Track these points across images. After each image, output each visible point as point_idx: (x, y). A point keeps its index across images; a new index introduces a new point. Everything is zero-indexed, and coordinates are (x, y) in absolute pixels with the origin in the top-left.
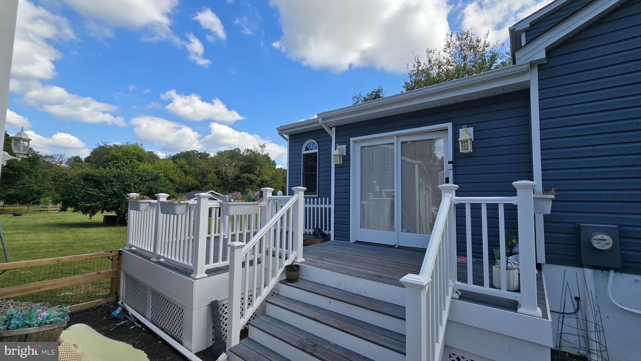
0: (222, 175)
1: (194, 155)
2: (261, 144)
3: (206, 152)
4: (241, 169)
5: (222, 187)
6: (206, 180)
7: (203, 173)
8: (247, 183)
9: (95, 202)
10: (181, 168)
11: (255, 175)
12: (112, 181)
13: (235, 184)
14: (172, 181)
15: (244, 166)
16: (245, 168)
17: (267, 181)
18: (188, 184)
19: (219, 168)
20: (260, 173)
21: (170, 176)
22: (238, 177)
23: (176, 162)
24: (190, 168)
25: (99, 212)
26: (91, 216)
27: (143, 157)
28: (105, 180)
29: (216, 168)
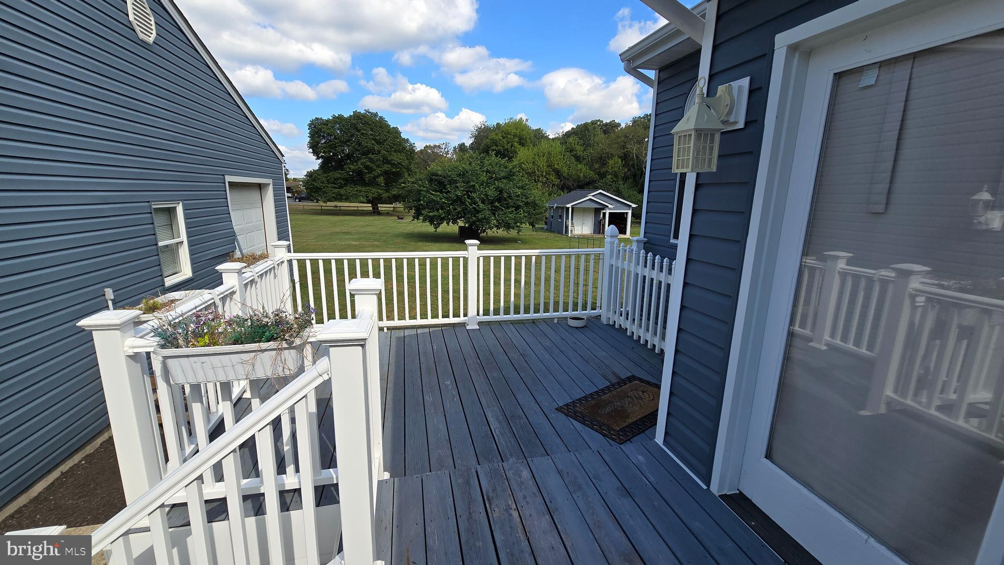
0: (633, 159)
1: (594, 128)
3: (614, 121)
5: (631, 180)
6: (604, 169)
7: (601, 158)
9: (438, 210)
10: (571, 151)
12: (456, 182)
14: (558, 173)
18: (579, 177)
19: (627, 148)
21: (556, 165)
23: (566, 142)
24: (585, 150)
25: (445, 223)
26: (436, 228)
27: (526, 138)
28: (449, 181)
29: (624, 147)
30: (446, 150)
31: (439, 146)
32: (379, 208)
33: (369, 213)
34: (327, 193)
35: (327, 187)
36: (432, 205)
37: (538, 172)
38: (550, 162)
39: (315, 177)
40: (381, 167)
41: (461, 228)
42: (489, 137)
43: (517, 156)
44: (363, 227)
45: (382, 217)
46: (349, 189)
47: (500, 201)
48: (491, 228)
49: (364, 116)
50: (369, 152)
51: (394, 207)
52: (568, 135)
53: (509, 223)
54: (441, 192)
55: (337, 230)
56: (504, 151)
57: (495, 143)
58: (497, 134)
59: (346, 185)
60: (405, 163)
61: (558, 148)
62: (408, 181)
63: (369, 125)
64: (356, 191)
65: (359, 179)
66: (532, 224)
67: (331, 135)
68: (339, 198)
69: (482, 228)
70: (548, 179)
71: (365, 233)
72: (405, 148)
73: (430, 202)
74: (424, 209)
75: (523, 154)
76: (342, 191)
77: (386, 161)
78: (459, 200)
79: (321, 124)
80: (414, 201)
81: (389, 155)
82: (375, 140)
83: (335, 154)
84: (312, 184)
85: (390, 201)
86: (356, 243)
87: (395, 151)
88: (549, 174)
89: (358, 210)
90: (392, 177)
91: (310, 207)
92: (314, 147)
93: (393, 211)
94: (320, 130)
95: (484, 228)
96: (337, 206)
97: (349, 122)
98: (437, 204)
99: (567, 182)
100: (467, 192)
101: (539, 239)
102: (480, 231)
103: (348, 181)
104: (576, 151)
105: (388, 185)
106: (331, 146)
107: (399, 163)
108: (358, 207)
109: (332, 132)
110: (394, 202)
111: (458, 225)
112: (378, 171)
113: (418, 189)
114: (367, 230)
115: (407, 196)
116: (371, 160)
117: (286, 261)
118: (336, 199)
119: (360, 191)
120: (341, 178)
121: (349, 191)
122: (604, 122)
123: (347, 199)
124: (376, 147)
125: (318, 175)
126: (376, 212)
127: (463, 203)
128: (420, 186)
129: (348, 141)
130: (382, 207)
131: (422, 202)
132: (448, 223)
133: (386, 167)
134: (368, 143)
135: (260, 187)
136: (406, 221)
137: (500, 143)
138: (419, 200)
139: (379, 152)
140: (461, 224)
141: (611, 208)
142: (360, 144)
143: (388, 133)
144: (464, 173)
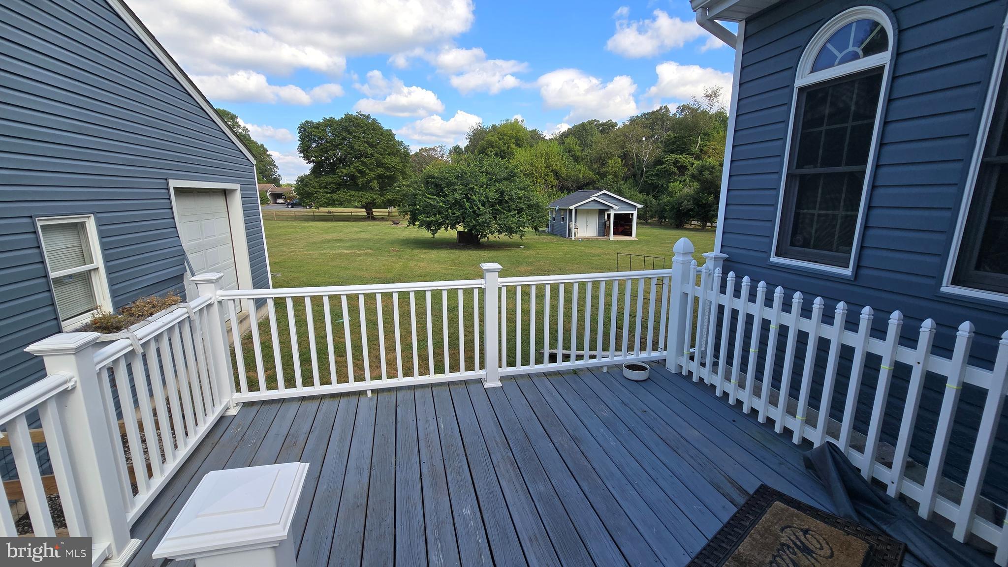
0: (632, 159)
1: (592, 128)
2: (708, 90)
3: (611, 120)
4: (666, 146)
5: (631, 180)
6: (604, 169)
7: (601, 158)
8: (673, 173)
9: (435, 215)
10: (569, 152)
11: (693, 154)
12: (454, 184)
13: (652, 174)
14: (556, 174)
15: (672, 139)
16: (674, 143)
17: (713, 167)
18: (578, 178)
19: (627, 148)
20: (701, 150)
21: (554, 165)
22: (659, 162)
23: (564, 143)
24: (583, 150)
25: (443, 229)
26: (433, 234)
27: (523, 139)
28: (447, 183)
29: (623, 147)
30: (442, 153)
31: (434, 149)
32: (374, 213)
33: (364, 218)
34: (318, 199)
35: (319, 192)
36: (429, 209)
37: (536, 173)
38: (548, 162)
39: (307, 182)
40: (374, 171)
41: (460, 233)
42: (486, 139)
43: (513, 158)
44: (357, 233)
45: (377, 222)
46: (342, 194)
47: (500, 205)
48: (492, 233)
49: (356, 118)
50: (362, 155)
51: (389, 212)
52: (565, 135)
53: (512, 228)
54: (438, 195)
55: (329, 237)
56: (500, 153)
57: (491, 144)
58: (492, 136)
59: (338, 189)
60: (399, 166)
61: (557, 148)
62: (403, 185)
63: (362, 128)
64: (348, 196)
65: (352, 183)
66: (536, 229)
67: (323, 139)
68: (332, 203)
69: (482, 232)
70: (546, 181)
71: (358, 239)
72: (398, 151)
73: (427, 206)
74: (421, 214)
75: (521, 156)
76: (335, 196)
77: (380, 165)
78: (457, 203)
79: (311, 127)
80: (409, 205)
81: (383, 158)
82: (367, 143)
83: (326, 158)
84: (303, 189)
85: (385, 205)
86: (348, 252)
87: (389, 154)
88: (548, 175)
89: (352, 216)
90: (386, 181)
91: (303, 214)
92: (305, 151)
93: (388, 216)
94: (311, 133)
95: (485, 233)
96: (330, 212)
97: (340, 125)
98: (434, 208)
99: (566, 183)
100: (466, 195)
101: (542, 243)
102: (480, 236)
103: (340, 186)
104: (575, 151)
105: (383, 189)
106: (323, 150)
107: (393, 167)
108: (351, 212)
109: (323, 136)
110: (390, 206)
111: (456, 230)
112: (372, 175)
113: (413, 193)
114: (361, 237)
115: (401, 201)
116: (364, 163)
117: (216, 303)
118: (327, 205)
119: (353, 196)
120: (332, 183)
121: (343, 196)
122: (601, 122)
123: (341, 204)
124: (370, 150)
125: (309, 179)
126: (370, 217)
127: (462, 207)
128: (415, 189)
129: (340, 144)
130: (377, 212)
131: (418, 207)
132: (446, 229)
133: (380, 171)
134: (361, 147)
135: (225, 193)
136: (401, 226)
137: (496, 145)
138: (415, 205)
139: (372, 155)
140: (460, 228)
141: (617, 209)
142: (352, 148)
143: (382, 135)
144: (462, 175)
